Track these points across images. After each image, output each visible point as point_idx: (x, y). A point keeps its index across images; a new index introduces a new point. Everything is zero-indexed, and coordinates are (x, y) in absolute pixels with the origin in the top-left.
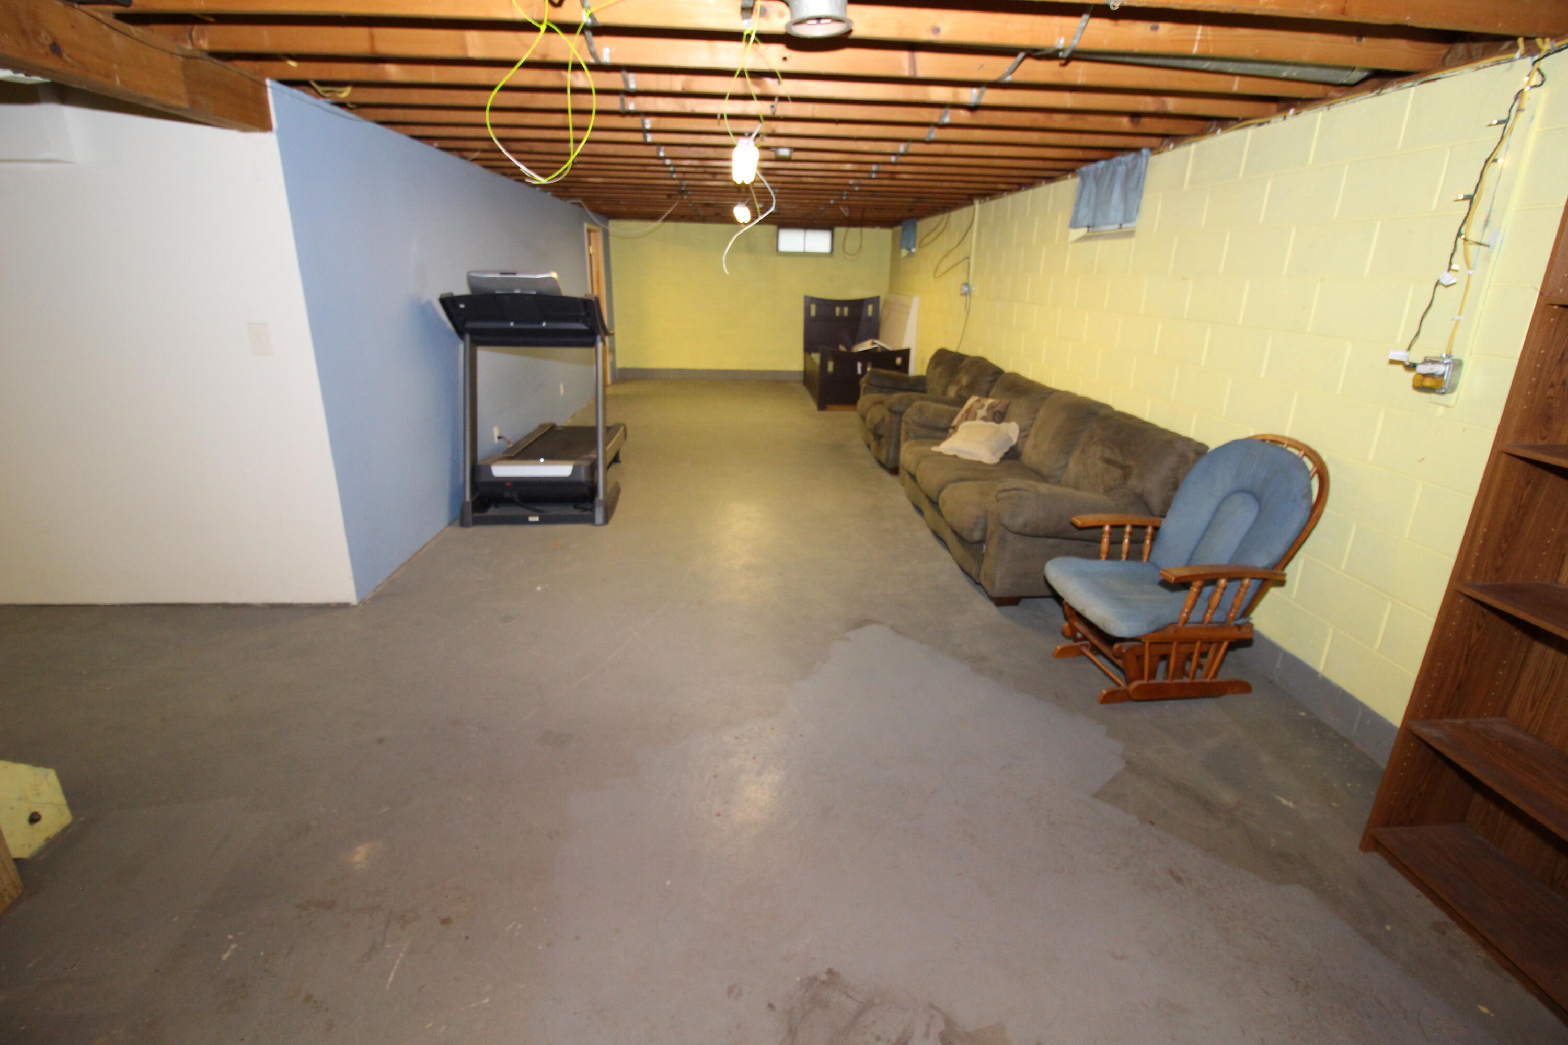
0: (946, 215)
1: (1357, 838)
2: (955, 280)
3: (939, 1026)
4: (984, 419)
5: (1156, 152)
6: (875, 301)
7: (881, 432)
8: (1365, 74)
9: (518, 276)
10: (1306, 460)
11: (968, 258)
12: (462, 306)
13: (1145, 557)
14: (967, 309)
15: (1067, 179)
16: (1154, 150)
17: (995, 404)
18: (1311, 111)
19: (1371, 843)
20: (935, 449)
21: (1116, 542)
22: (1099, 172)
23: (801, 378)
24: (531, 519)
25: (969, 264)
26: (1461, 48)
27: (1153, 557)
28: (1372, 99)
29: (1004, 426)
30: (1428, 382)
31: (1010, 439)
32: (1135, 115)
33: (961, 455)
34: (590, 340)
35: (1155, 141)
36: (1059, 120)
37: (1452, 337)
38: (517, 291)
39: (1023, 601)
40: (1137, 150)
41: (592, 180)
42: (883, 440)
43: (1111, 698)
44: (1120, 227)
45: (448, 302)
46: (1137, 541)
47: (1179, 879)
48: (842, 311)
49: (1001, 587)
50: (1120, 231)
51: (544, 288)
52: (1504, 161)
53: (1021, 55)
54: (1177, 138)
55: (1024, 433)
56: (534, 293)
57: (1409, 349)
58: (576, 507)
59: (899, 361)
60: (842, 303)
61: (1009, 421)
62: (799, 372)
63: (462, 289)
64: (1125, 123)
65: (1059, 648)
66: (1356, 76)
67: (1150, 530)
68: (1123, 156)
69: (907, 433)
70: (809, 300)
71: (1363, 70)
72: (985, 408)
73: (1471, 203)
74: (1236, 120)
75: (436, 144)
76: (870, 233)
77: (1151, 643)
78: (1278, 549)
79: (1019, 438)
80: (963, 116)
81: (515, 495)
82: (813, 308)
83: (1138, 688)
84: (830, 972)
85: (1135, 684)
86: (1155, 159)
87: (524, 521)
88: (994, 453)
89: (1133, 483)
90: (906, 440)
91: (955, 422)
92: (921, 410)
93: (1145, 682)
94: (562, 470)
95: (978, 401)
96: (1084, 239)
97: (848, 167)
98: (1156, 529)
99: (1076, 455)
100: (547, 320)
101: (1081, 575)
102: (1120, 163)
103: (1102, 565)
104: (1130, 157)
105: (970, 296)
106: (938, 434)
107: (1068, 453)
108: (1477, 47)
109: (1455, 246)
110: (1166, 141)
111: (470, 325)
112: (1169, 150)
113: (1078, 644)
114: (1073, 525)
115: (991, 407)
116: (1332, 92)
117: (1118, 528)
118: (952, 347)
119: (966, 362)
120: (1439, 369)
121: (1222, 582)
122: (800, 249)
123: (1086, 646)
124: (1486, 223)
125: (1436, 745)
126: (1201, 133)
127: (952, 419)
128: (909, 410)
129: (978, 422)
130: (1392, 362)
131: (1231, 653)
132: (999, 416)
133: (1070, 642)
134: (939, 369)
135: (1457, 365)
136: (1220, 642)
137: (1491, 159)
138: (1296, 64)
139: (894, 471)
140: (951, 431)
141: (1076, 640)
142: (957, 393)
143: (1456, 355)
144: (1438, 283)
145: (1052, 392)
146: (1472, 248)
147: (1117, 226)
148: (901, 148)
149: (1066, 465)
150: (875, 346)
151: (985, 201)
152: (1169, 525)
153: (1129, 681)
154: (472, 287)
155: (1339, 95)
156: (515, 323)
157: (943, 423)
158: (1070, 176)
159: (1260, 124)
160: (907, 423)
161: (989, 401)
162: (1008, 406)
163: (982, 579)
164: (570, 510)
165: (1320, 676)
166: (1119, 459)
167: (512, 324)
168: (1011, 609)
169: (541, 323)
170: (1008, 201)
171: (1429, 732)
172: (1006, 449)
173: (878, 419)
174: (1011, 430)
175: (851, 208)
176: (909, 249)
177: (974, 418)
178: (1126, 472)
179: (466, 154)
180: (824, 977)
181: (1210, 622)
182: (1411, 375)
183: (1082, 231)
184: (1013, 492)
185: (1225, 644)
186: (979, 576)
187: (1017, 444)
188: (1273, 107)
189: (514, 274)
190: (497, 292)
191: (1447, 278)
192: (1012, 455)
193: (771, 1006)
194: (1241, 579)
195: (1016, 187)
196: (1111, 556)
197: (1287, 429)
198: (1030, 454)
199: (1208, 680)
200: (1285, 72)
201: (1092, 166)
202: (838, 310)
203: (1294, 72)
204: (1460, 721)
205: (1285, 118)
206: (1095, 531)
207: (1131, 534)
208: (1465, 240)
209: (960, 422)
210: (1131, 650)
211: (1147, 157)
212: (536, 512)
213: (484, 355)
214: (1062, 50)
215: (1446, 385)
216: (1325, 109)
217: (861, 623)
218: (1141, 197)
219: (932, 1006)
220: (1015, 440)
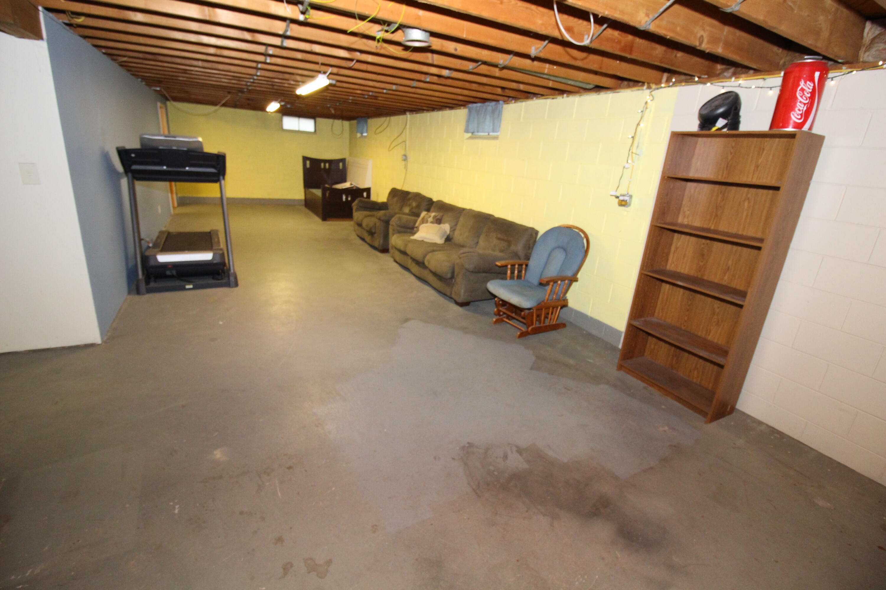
0: (388, 118)
1: (615, 368)
2: (398, 152)
3: (515, 449)
4: (432, 222)
5: (506, 103)
6: (343, 160)
7: (373, 231)
8: (594, 86)
9: (177, 139)
10: (581, 233)
11: (405, 141)
12: (133, 155)
13: (523, 278)
14: (406, 167)
15: (460, 109)
16: (505, 102)
17: (436, 216)
18: (574, 97)
19: (620, 367)
20: (412, 238)
21: (512, 272)
22: (478, 108)
23: (303, 203)
24: (188, 287)
25: (406, 145)
26: (625, 83)
27: (526, 278)
28: (596, 96)
29: (442, 225)
30: (623, 203)
31: (445, 232)
32: (503, 88)
33: (426, 240)
34: (216, 178)
35: (505, 98)
36: (474, 86)
37: (628, 187)
38: (174, 148)
39: (472, 303)
40: (497, 101)
41: (181, 79)
42: (376, 235)
43: (523, 335)
44: (489, 135)
45: (123, 153)
46: (520, 271)
47: (568, 390)
48: (325, 166)
49: (462, 297)
50: (488, 136)
51: (192, 146)
52: (642, 125)
53: (480, 63)
54: (516, 99)
55: (453, 229)
56: (185, 149)
57: (616, 191)
58: (213, 279)
59: (365, 194)
60: (325, 161)
61: (444, 223)
62: (301, 200)
63: (133, 144)
64: (499, 91)
65: (494, 320)
66: (591, 86)
67: (524, 266)
68: (490, 102)
69: (394, 230)
70: (305, 159)
71: (593, 85)
72: (432, 217)
73: (633, 139)
74: (542, 95)
75: (104, 51)
76: (338, 123)
77: (537, 310)
78: (575, 268)
79: (450, 231)
80: (435, 79)
81: (174, 272)
82: (308, 162)
83: (532, 329)
84: (468, 443)
85: (530, 328)
86: (506, 106)
87: (183, 289)
88: (441, 239)
89: (513, 248)
90: (393, 234)
91: (417, 225)
92: (400, 219)
93: (534, 326)
94: (206, 256)
95: (427, 214)
96: (470, 138)
97: (359, 92)
98: (527, 265)
99: (482, 237)
100: (189, 166)
101: (503, 286)
102: (489, 106)
103: (508, 282)
104: (493, 103)
105: (407, 162)
106: (409, 230)
107: (479, 237)
108: (631, 83)
109: (629, 154)
110: (510, 99)
111: (134, 167)
112: (512, 103)
113: (501, 317)
114: (497, 266)
115: (434, 217)
116: (581, 90)
117: (513, 266)
118: (399, 187)
119: (410, 196)
120: (626, 198)
121: (559, 282)
122: (296, 128)
123: (504, 317)
124: (638, 147)
125: (639, 327)
126: (527, 98)
127: (415, 223)
128: (393, 219)
129: (429, 224)
130: (611, 195)
131: (562, 310)
132: (438, 221)
133: (498, 317)
134: (395, 199)
135: (631, 197)
136: (557, 308)
137: (638, 124)
138: (573, 80)
139: (385, 250)
140: (415, 229)
141: (500, 315)
142: (410, 210)
143: (630, 193)
144: (624, 167)
145: (463, 210)
146: (634, 155)
147: (487, 134)
148: (394, 87)
149: (477, 243)
150: (352, 186)
151: (413, 114)
152: (532, 263)
153: (528, 327)
154: (142, 145)
155: (583, 92)
156: (167, 166)
157: (411, 225)
158: (462, 108)
159: (553, 99)
160: (393, 225)
161: (433, 214)
162: (443, 216)
163: (453, 296)
164: (210, 281)
165: (589, 317)
166: (506, 238)
167: (165, 168)
168: (467, 307)
169: (185, 168)
170: (428, 116)
171: (636, 323)
172: (445, 237)
173: (371, 224)
174: (446, 227)
175: (335, 109)
176: (362, 133)
177: (427, 222)
178: (509, 243)
179: (115, 57)
180: (467, 445)
181: (555, 300)
182: (617, 200)
183: (470, 135)
184: (467, 254)
185: (559, 308)
186: (451, 294)
187: (450, 233)
188: (557, 92)
189: (175, 137)
190: (161, 148)
191: (627, 165)
192: (448, 239)
193: (453, 459)
194: (565, 280)
195: (432, 109)
196: (512, 278)
197: (571, 222)
198: (458, 237)
199: (554, 323)
200: (570, 82)
201: (475, 105)
202: (322, 165)
203: (572, 83)
204: (643, 319)
205: (563, 97)
206: (504, 268)
207: (518, 268)
208: (632, 153)
209: (420, 224)
210: (529, 314)
211: (502, 105)
212: (189, 282)
213: (140, 187)
214: (500, 65)
215: (628, 204)
216: (579, 97)
217: (407, 320)
218: (500, 122)
219: (509, 444)
220: (448, 232)
